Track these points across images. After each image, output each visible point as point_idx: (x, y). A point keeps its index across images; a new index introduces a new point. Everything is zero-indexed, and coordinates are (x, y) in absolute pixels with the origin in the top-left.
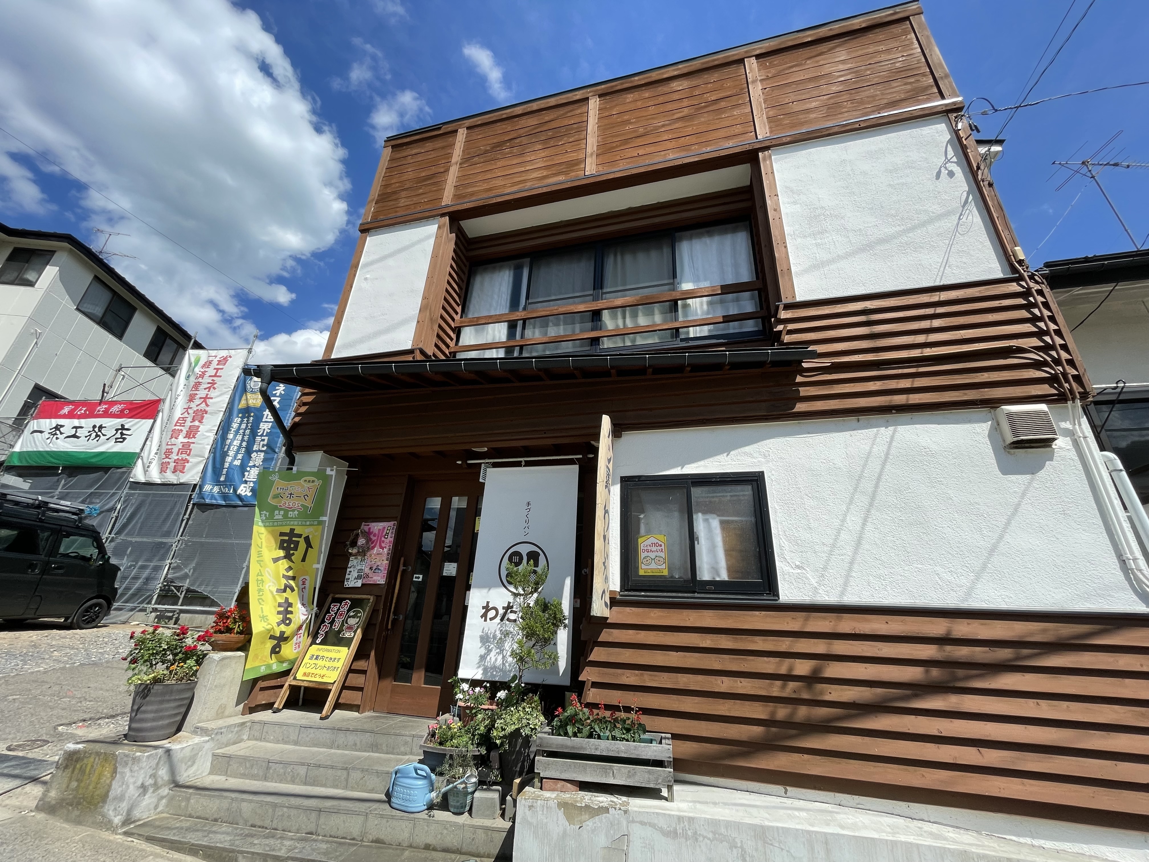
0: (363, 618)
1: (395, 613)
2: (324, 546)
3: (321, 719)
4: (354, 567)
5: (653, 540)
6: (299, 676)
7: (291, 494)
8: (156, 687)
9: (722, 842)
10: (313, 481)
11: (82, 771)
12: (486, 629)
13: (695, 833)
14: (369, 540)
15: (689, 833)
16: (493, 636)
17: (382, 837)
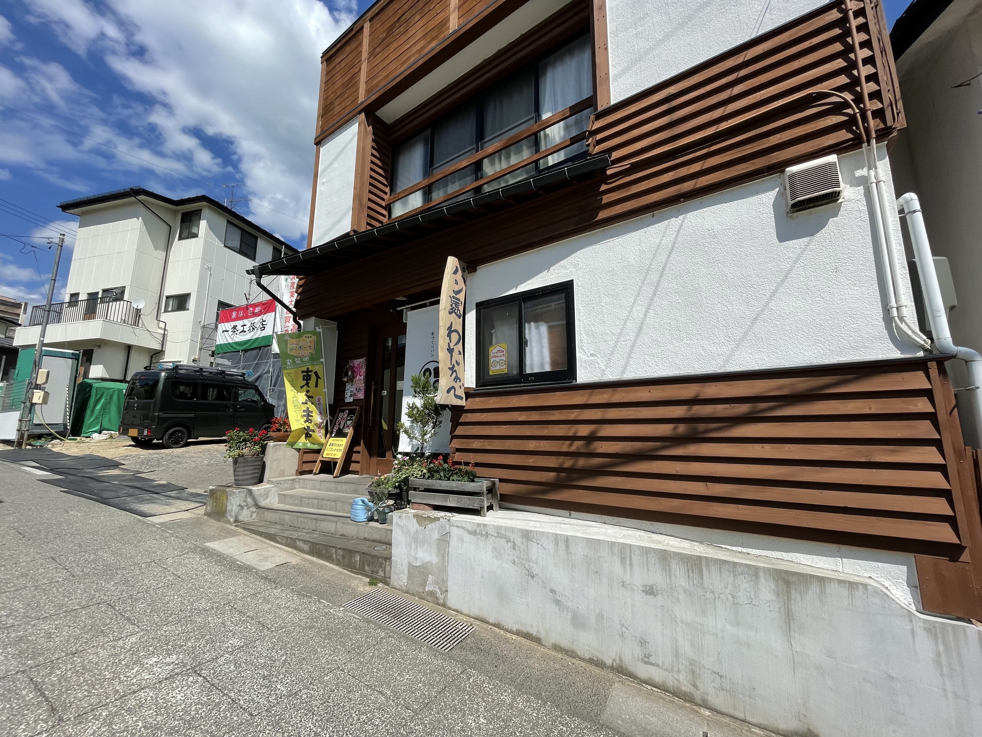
0: (354, 421)
1: (373, 416)
2: (325, 377)
3: (334, 477)
4: (348, 390)
5: (498, 348)
6: (325, 455)
8: (240, 459)
9: (502, 538)
11: (216, 498)
13: (487, 533)
14: (353, 372)
15: (483, 533)
17: (344, 533)
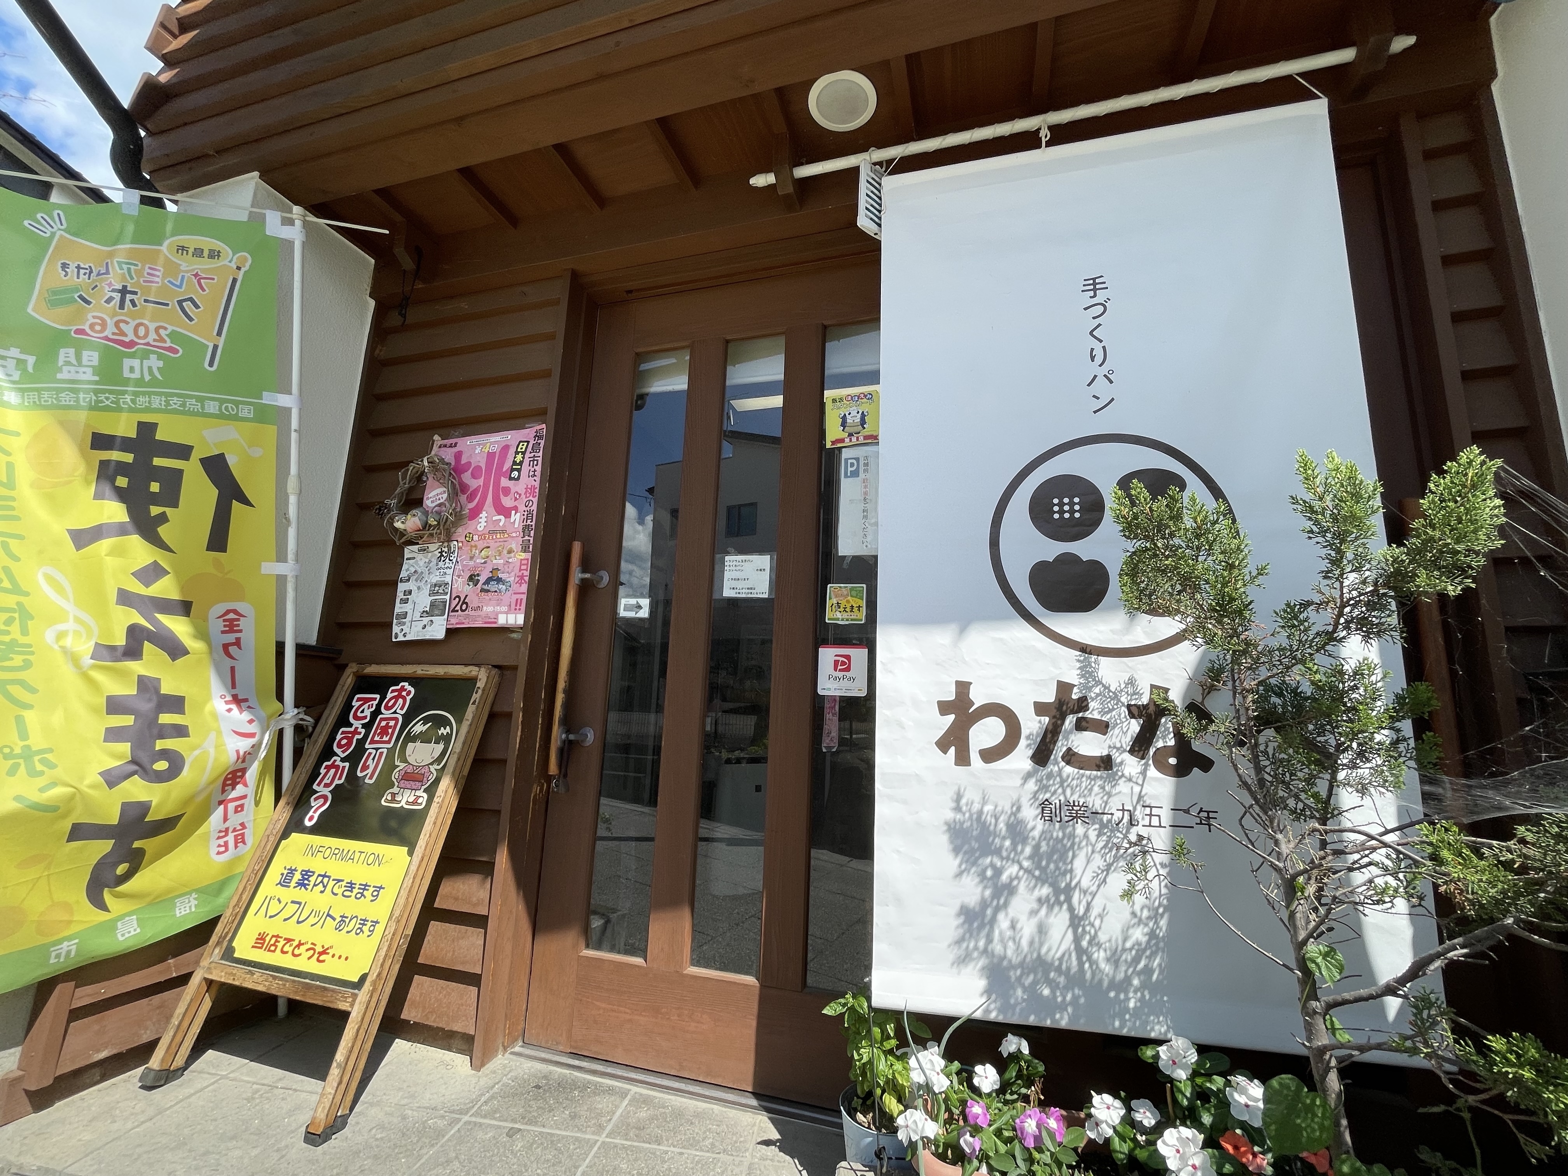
0: (456, 745)
1: (568, 723)
2: (293, 499)
4: (420, 578)
6: (243, 948)
7: (124, 291)
10: (214, 254)
12: (972, 796)
14: (458, 490)
16: (1010, 827)
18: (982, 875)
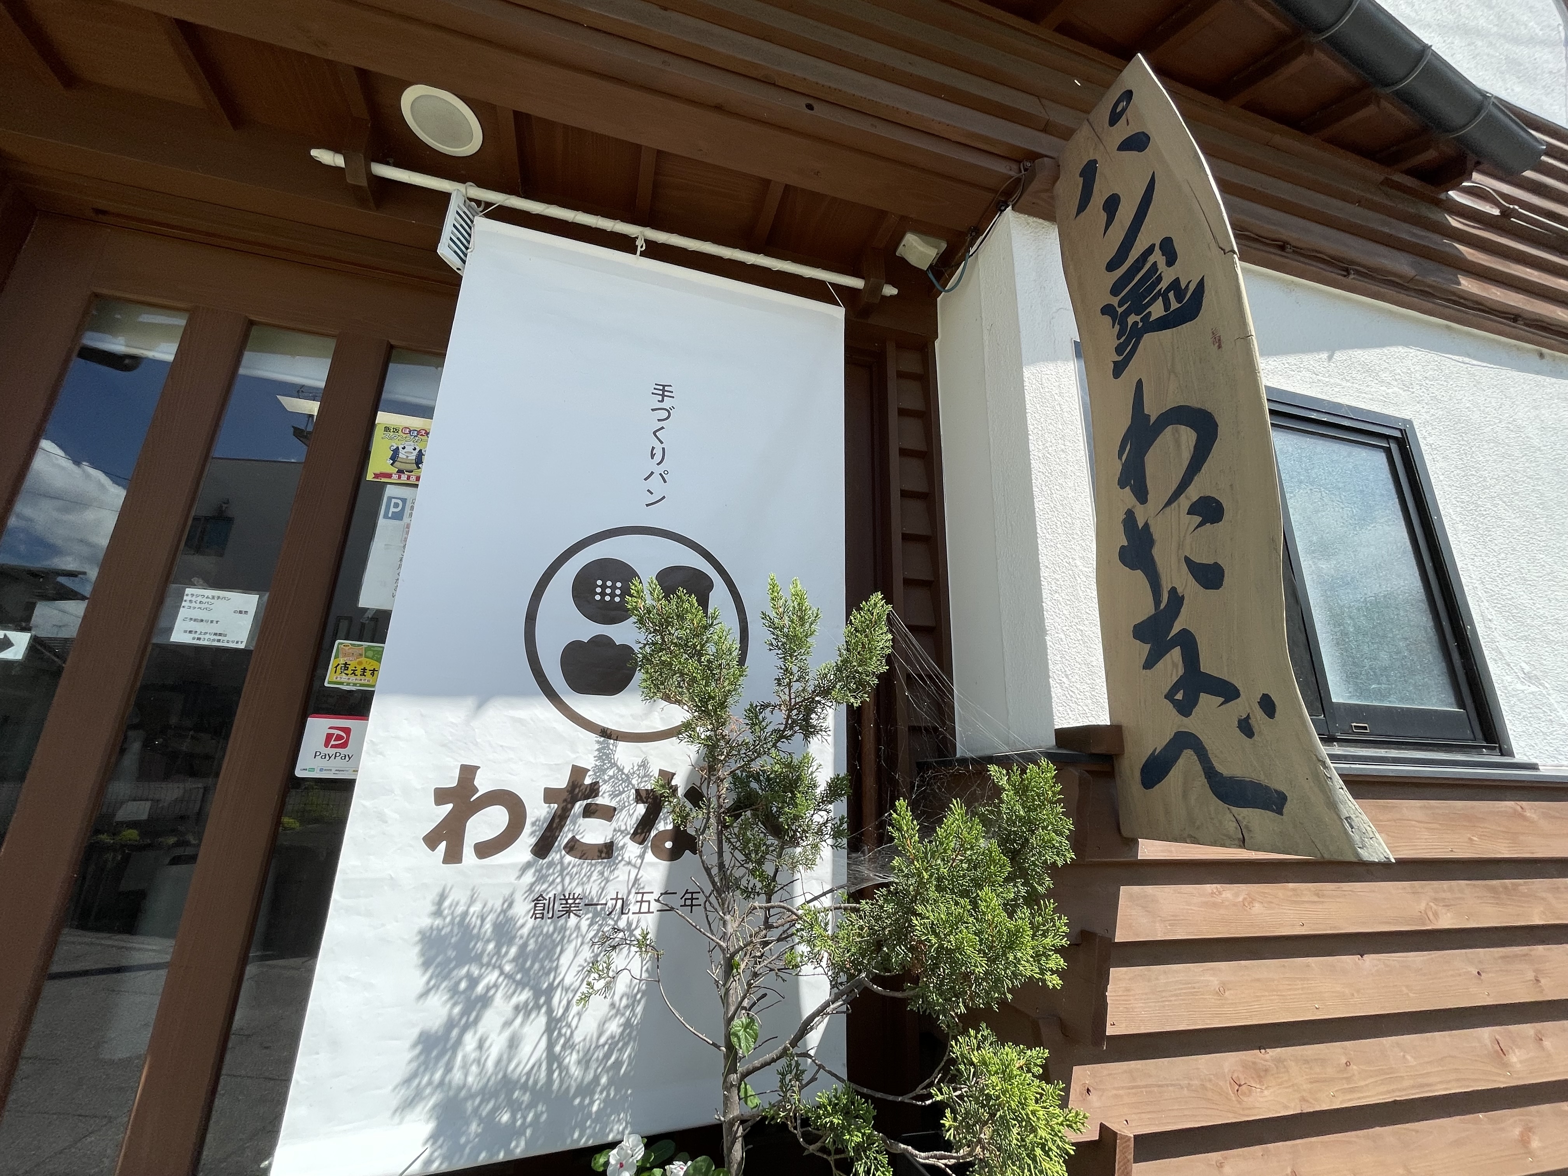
12: (458, 896)
16: (497, 927)
18: (454, 991)
